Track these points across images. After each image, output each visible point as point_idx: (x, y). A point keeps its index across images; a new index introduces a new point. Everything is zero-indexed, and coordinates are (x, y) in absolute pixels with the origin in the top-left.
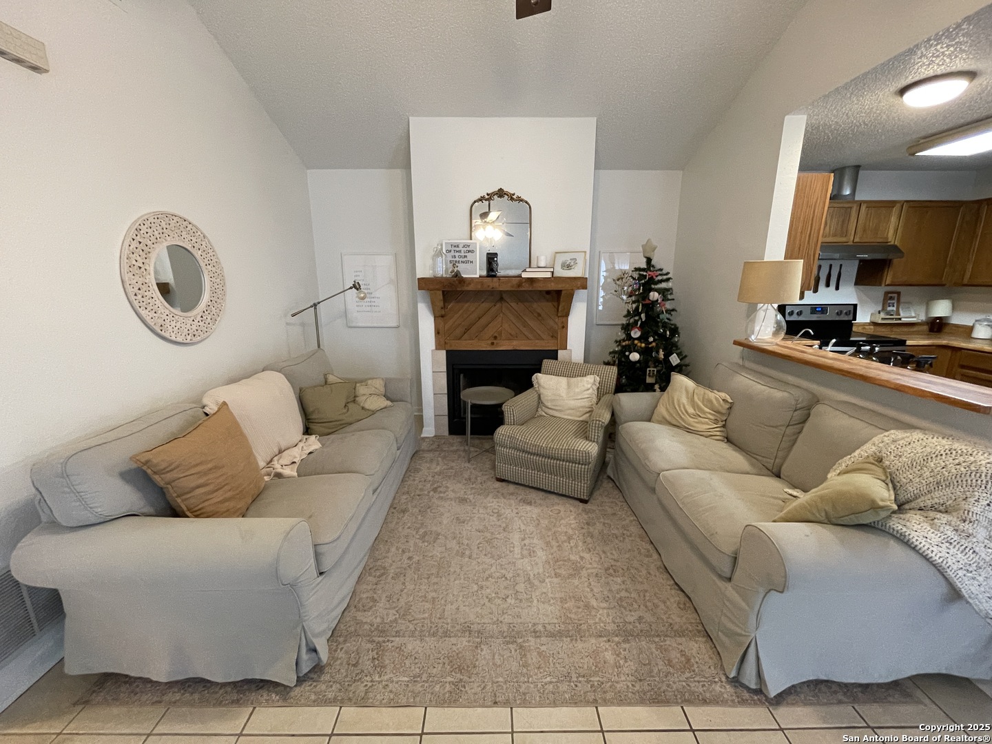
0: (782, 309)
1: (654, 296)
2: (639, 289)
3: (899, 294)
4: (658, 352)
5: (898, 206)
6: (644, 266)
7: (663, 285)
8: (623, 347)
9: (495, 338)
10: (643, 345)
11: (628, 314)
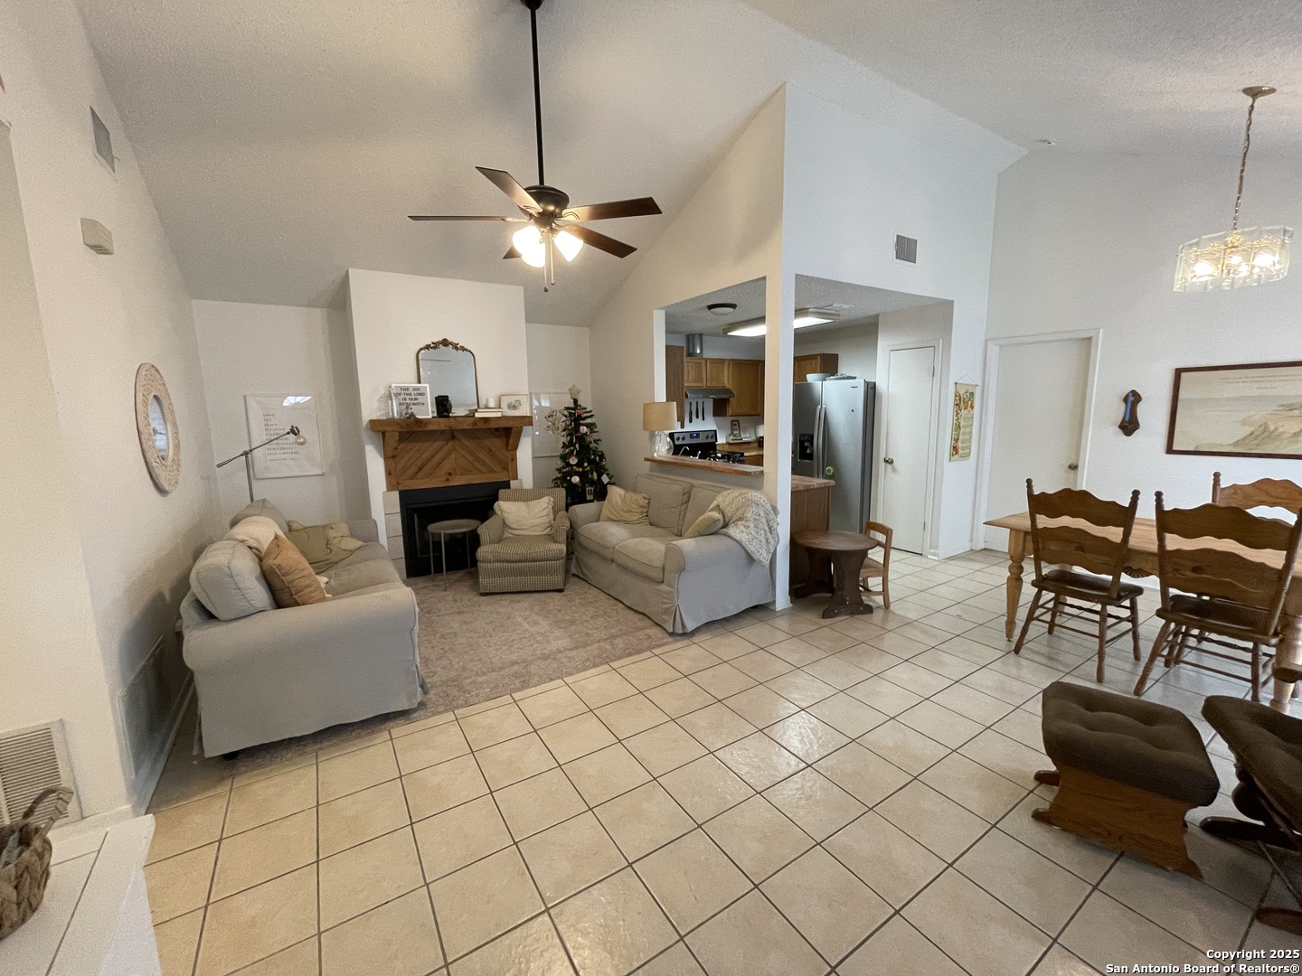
0: (671, 436)
1: (584, 429)
2: (571, 424)
3: (738, 421)
4: (592, 474)
5: (727, 362)
6: (572, 405)
7: (588, 421)
8: (564, 473)
9: (450, 474)
10: (581, 469)
11: (565, 446)
